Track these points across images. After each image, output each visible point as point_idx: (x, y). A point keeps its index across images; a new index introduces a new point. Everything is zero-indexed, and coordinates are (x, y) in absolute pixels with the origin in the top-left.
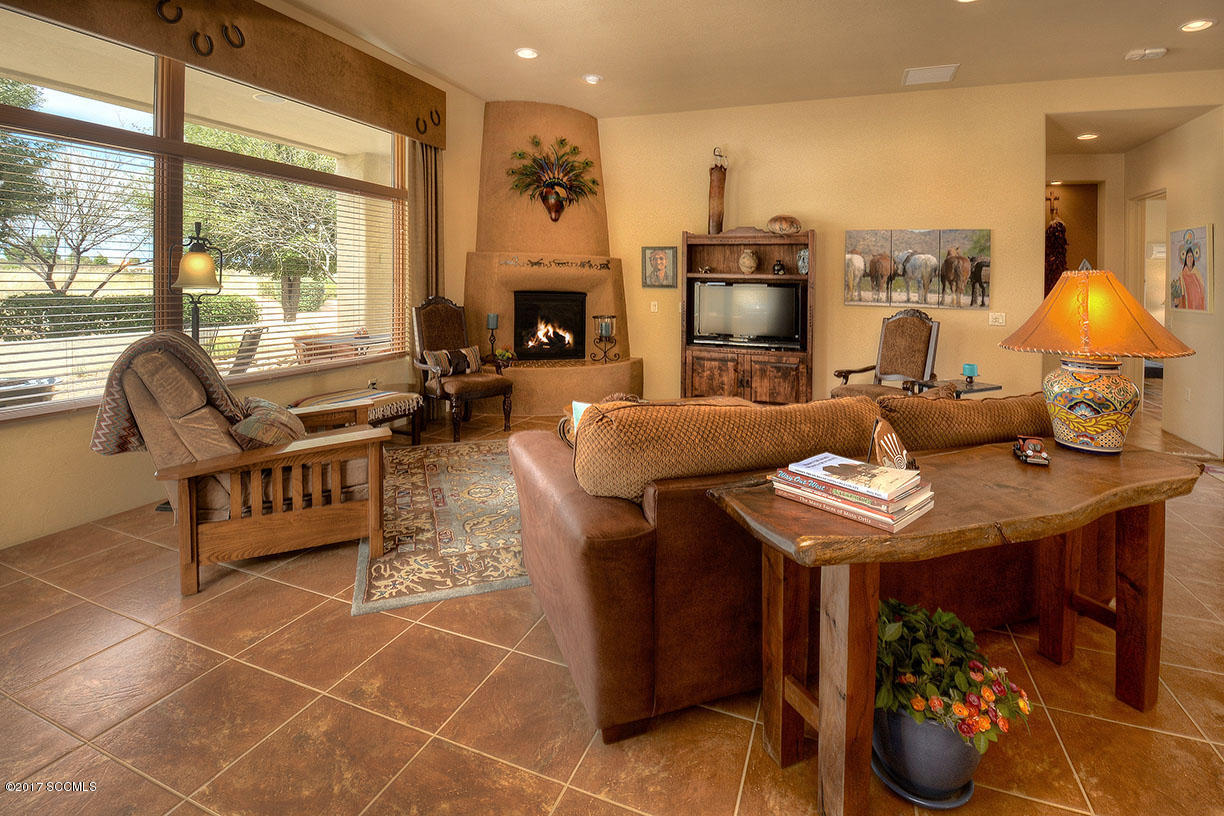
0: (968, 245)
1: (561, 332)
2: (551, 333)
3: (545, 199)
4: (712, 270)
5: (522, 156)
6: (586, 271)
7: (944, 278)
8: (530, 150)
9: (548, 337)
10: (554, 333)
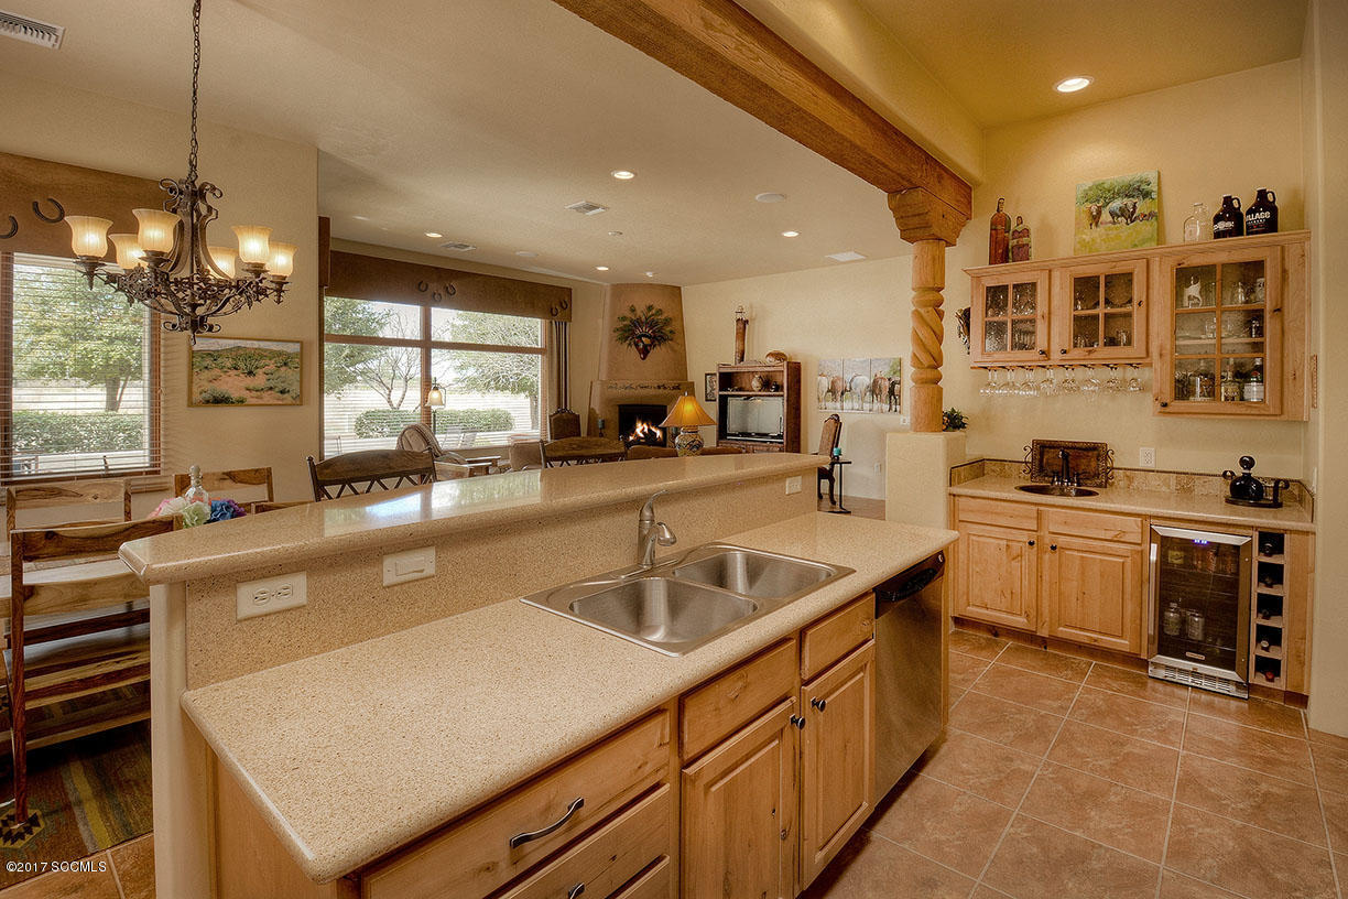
0: (887, 369)
1: (653, 429)
2: (646, 430)
3: (637, 346)
4: (741, 389)
5: (624, 319)
6: (661, 391)
7: (873, 392)
8: (628, 314)
9: (644, 433)
10: (649, 430)
